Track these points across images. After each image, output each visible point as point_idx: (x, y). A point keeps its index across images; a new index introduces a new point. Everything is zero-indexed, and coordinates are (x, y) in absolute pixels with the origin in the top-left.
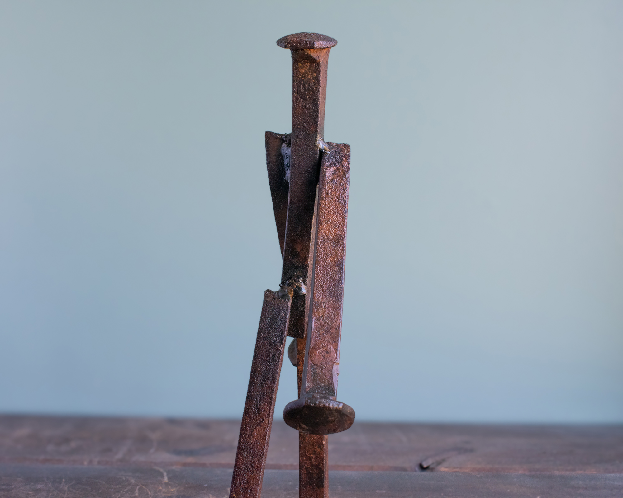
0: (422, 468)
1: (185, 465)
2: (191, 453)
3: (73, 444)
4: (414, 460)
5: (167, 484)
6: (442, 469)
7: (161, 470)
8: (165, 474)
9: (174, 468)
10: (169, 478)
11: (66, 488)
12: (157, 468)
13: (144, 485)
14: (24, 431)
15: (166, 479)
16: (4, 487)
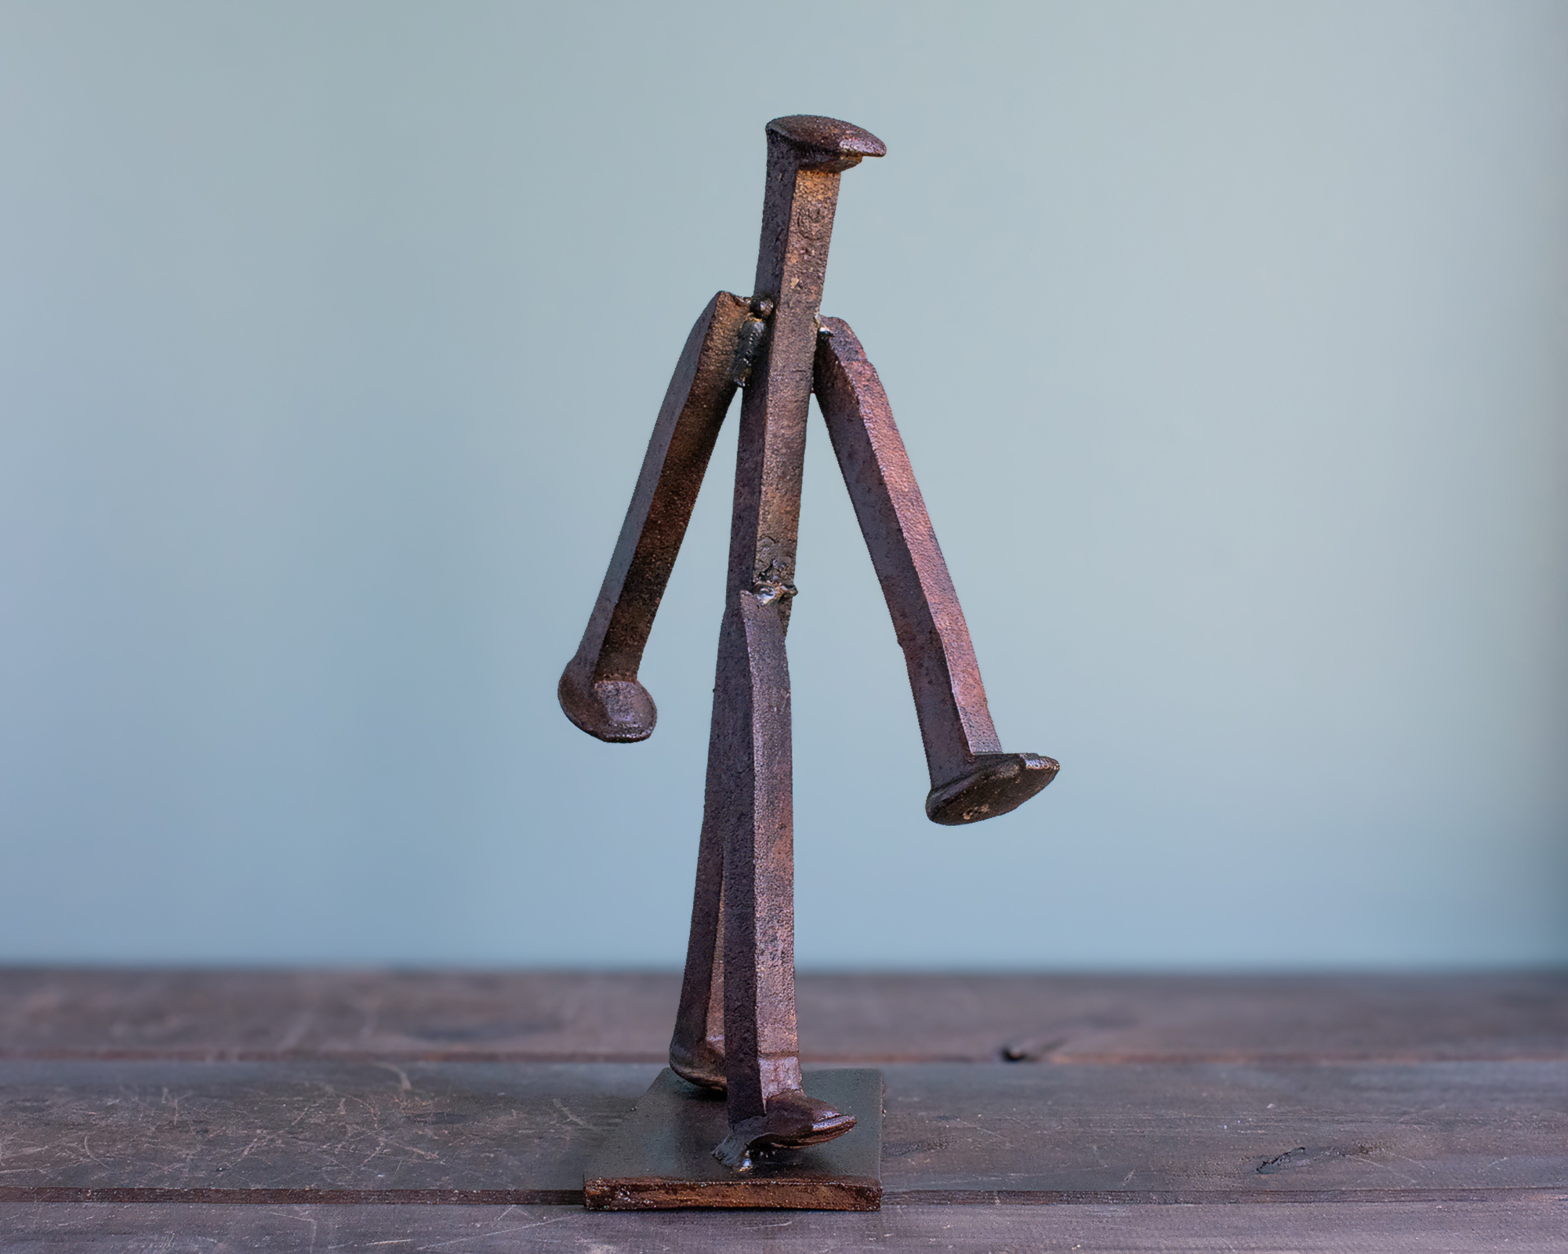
0: (1009, 1057)
1: (448, 1058)
2: (460, 1035)
3: (174, 1022)
4: (991, 1043)
5: (410, 1094)
6: (1058, 1058)
7: (394, 1068)
8: (403, 1076)
9: (421, 1064)
10: (413, 1083)
11: (175, 1104)
12: (383, 1065)
13: (356, 1096)
14: (49, 998)
15: (406, 1085)
16: (28, 1104)
